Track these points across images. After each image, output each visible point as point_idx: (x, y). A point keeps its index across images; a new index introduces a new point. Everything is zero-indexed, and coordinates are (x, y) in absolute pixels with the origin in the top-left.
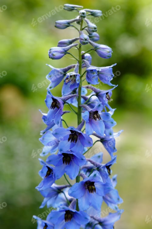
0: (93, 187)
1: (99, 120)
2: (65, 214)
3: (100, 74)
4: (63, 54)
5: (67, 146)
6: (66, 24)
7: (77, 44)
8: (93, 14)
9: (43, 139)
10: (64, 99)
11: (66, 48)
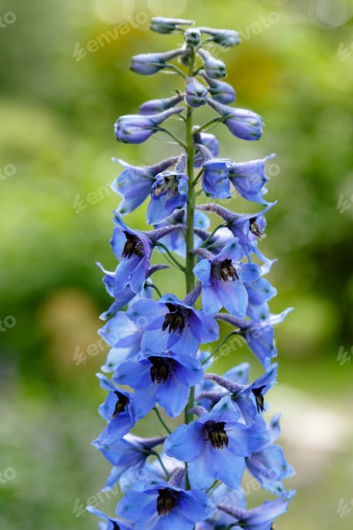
0: (222, 435)
1: (233, 280)
2: (158, 499)
3: (236, 177)
4: (149, 131)
5: (160, 343)
6: (156, 62)
7: (182, 107)
8: (218, 39)
9: (108, 331)
10: (154, 236)
11: (157, 118)
